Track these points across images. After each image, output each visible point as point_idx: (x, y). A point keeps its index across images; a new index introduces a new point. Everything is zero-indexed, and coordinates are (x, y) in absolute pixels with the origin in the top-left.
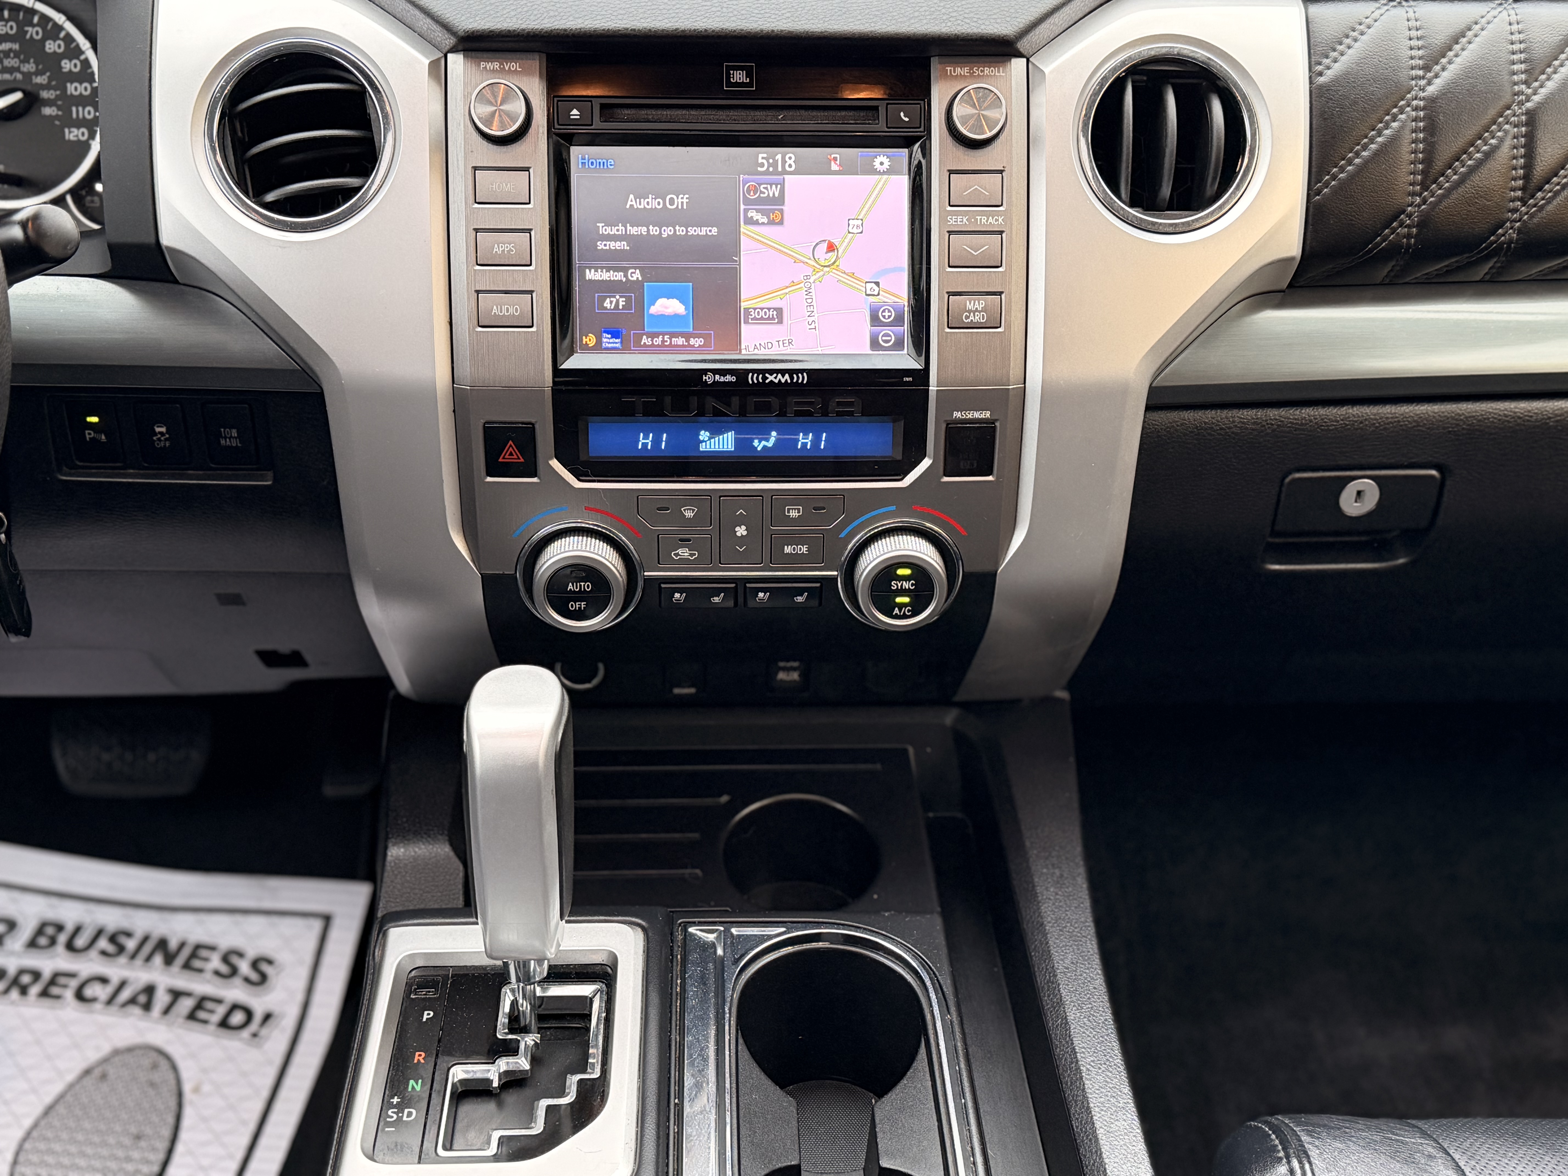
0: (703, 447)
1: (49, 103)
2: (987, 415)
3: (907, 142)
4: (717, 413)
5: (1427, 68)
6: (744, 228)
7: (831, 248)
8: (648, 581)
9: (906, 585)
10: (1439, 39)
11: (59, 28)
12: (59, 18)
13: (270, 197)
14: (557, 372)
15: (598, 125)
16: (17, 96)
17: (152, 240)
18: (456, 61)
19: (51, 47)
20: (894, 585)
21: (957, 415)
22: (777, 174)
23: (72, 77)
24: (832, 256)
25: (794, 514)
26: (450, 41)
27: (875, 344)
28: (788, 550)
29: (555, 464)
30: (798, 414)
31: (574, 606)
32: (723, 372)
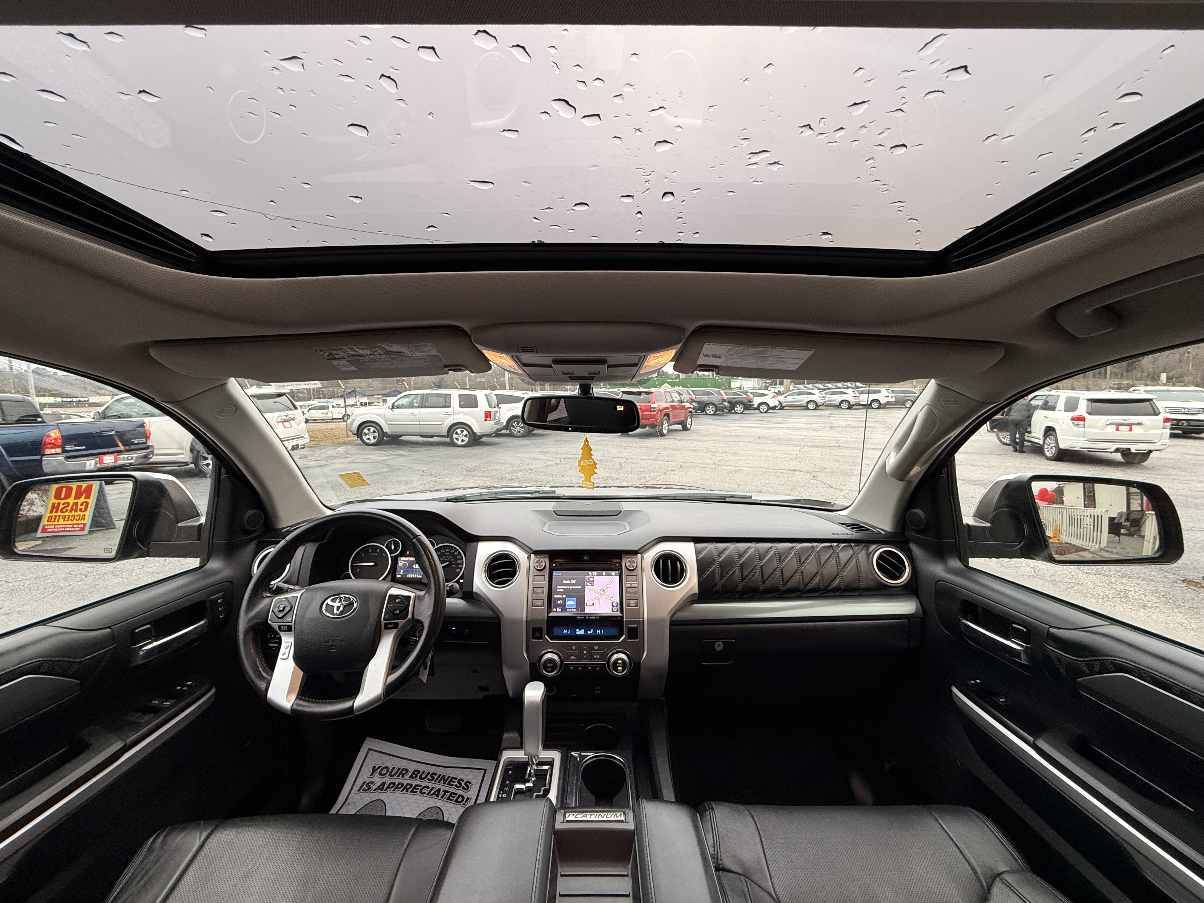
0: (577, 633)
1: (454, 564)
2: (636, 626)
3: (618, 570)
4: (580, 625)
5: (719, 556)
6: (586, 587)
7: (604, 591)
8: (565, 664)
9: (620, 665)
10: (720, 550)
11: (458, 550)
12: (458, 548)
13: (495, 582)
14: (548, 617)
15: (559, 567)
16: (448, 563)
17: (471, 590)
18: (532, 556)
19: (455, 553)
20: (618, 665)
21: (630, 626)
22: (593, 576)
23: (459, 559)
24: (603, 593)
25: (596, 648)
26: (532, 552)
27: (613, 611)
28: (595, 657)
29: (546, 636)
30: (597, 625)
31: (548, 669)
32: (581, 616)
